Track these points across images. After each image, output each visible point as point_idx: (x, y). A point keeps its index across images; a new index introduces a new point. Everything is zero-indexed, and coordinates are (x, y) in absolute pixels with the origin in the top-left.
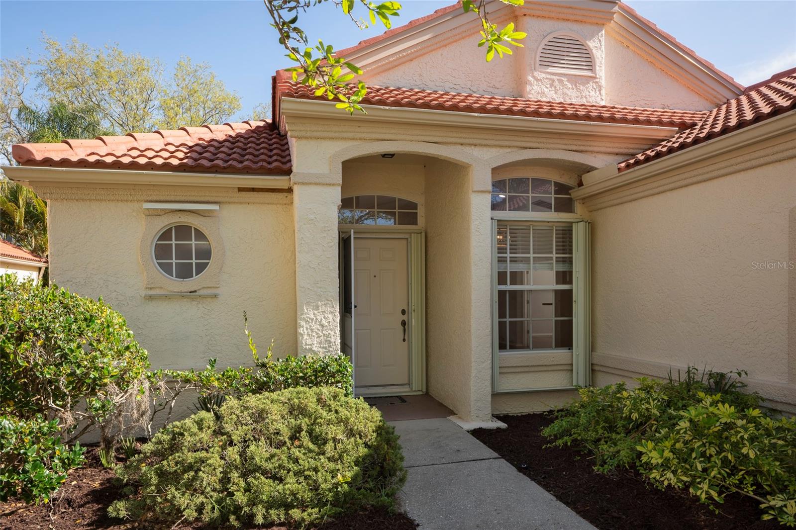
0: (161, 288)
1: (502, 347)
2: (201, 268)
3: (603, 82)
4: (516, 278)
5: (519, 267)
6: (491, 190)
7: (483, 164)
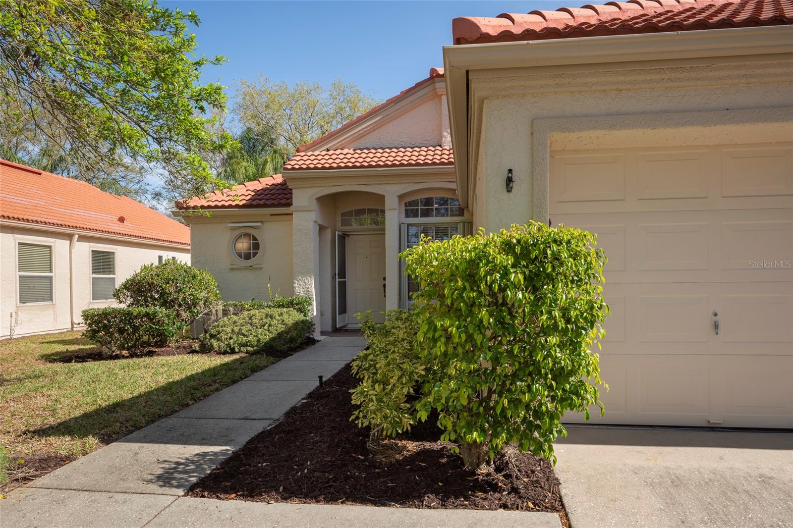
0: (236, 265)
2: (255, 254)
6: (398, 208)
7: (391, 193)
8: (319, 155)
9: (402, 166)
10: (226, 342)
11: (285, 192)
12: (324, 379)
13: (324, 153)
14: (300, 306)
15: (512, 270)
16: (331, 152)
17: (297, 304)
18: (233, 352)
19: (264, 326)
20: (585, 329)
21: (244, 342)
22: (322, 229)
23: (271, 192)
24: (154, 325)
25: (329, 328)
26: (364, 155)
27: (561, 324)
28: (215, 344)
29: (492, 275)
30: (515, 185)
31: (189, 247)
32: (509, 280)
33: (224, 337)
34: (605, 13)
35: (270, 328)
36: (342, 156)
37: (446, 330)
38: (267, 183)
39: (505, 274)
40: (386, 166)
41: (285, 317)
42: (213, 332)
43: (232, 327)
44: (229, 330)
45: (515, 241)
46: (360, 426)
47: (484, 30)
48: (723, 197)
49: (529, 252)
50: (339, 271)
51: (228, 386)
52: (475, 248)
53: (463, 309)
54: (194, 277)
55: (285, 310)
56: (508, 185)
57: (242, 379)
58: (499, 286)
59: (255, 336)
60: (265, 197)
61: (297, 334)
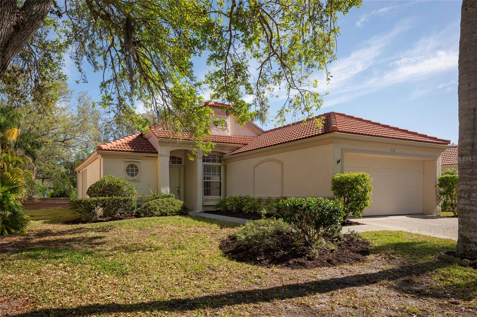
0: (127, 178)
1: (205, 195)
2: (136, 174)
3: (229, 130)
4: (208, 178)
5: (209, 176)
18: (166, 215)
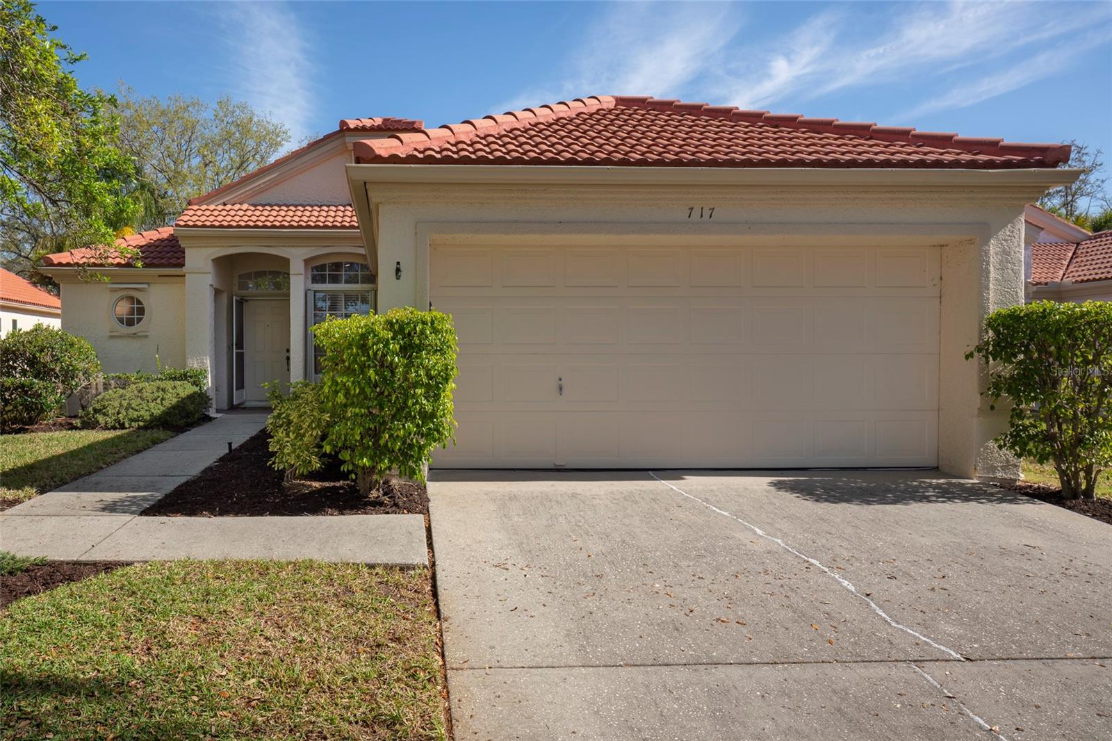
0: (117, 332)
2: (139, 320)
6: (303, 273)
7: (297, 257)
8: (215, 210)
9: (309, 228)
10: (114, 418)
11: (173, 249)
12: (233, 447)
13: (220, 207)
14: (195, 378)
15: (391, 342)
16: (228, 207)
17: (191, 377)
18: (122, 427)
19: (156, 400)
20: (442, 384)
21: (135, 416)
22: (217, 293)
23: (158, 249)
24: (30, 397)
25: (225, 406)
26: (266, 213)
27: (425, 380)
28: (101, 418)
29: (377, 345)
30: (402, 274)
31: (59, 312)
32: (389, 349)
33: (111, 411)
34: (482, 128)
35: (164, 402)
36: (241, 213)
37: (344, 385)
38: (152, 237)
39: (387, 345)
40: (291, 227)
41: (180, 390)
42: (98, 406)
43: (119, 401)
44: (116, 404)
45: (394, 321)
46: (276, 469)
47: (378, 152)
48: (567, 287)
49: (404, 329)
50: (236, 341)
51: (133, 455)
52: (365, 326)
53: (357, 369)
54: (72, 345)
55: (179, 383)
56: (397, 274)
57: (145, 449)
58: (382, 352)
59: (146, 411)
60: (152, 255)
61: (194, 408)
